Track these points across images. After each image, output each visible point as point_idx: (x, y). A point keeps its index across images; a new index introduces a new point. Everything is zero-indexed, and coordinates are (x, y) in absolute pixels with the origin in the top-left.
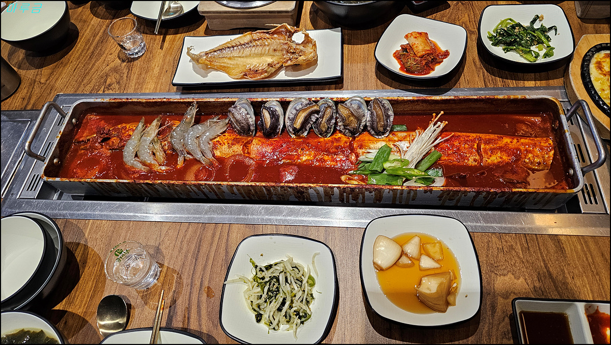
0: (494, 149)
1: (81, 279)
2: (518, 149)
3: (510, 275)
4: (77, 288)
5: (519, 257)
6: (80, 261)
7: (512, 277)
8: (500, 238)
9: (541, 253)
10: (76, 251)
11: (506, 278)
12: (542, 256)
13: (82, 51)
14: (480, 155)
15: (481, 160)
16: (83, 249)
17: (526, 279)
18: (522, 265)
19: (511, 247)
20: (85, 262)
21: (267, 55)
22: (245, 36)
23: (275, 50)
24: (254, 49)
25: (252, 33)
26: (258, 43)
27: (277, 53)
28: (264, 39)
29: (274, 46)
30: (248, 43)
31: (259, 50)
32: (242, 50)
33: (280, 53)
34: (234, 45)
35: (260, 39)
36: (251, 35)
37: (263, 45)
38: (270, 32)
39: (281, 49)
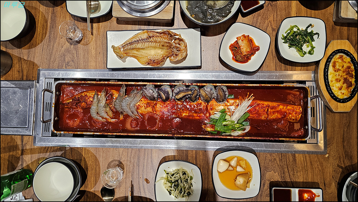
0: (275, 112)
1: (88, 176)
2: (286, 112)
3: (272, 171)
4: (87, 180)
5: (277, 164)
6: (84, 168)
7: (273, 172)
8: (271, 155)
9: (287, 162)
10: (81, 163)
11: (271, 173)
12: (287, 163)
13: (42, 34)
14: (268, 115)
15: (268, 117)
16: (84, 162)
17: (278, 173)
18: (278, 167)
19: (275, 159)
20: (87, 169)
21: (158, 48)
22: (144, 33)
23: (163, 46)
24: (150, 43)
25: (148, 32)
26: (153, 40)
27: (164, 47)
28: (156, 36)
29: (162, 44)
30: (146, 39)
31: (154, 45)
32: (143, 43)
33: (166, 48)
34: (138, 39)
35: (154, 36)
36: (148, 33)
37: (156, 42)
38: (159, 32)
39: (166, 46)
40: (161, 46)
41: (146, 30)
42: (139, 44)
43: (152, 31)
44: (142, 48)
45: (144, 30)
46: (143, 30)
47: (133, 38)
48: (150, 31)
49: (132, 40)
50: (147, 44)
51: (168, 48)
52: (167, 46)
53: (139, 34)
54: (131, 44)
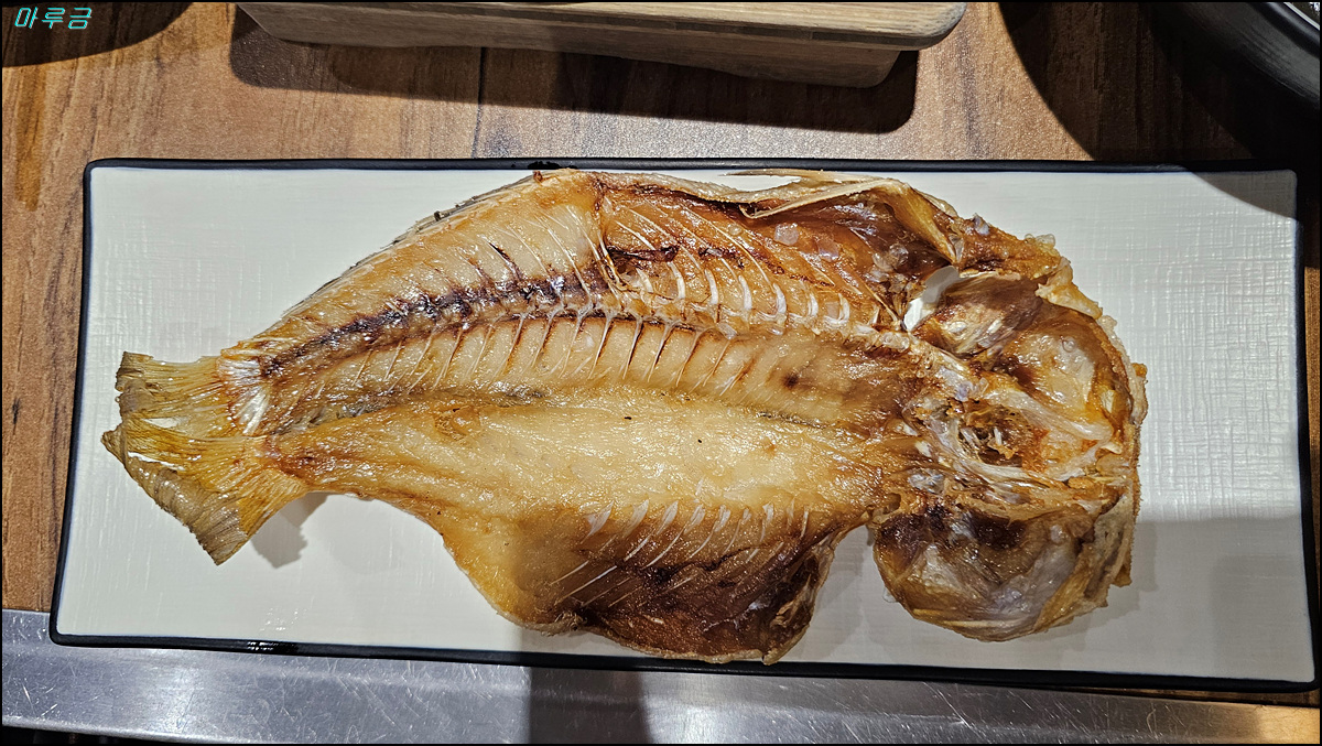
21: (724, 400)
22: (546, 203)
23: (791, 382)
24: (623, 338)
25: (604, 188)
26: (658, 305)
27: (807, 403)
28: (702, 253)
29: (785, 355)
30: (573, 284)
31: (666, 360)
32: (535, 333)
33: (832, 409)
34: (467, 279)
35: (671, 253)
36: (597, 205)
37: (698, 327)
38: (751, 208)
39: (829, 391)
40: (758, 386)
41: (576, 163)
42: (476, 341)
43: (659, 191)
44: (512, 396)
45: (552, 164)
46: (537, 164)
47: (405, 255)
48: (630, 177)
49: (392, 283)
50: (574, 348)
51: (859, 413)
52: (854, 392)
53: (489, 215)
54: (373, 333)
